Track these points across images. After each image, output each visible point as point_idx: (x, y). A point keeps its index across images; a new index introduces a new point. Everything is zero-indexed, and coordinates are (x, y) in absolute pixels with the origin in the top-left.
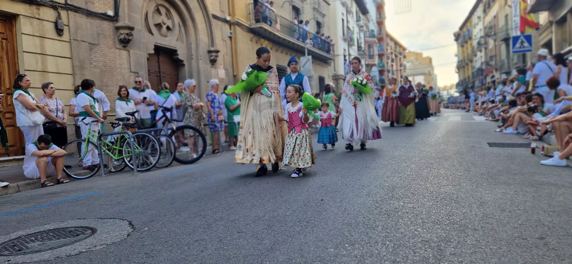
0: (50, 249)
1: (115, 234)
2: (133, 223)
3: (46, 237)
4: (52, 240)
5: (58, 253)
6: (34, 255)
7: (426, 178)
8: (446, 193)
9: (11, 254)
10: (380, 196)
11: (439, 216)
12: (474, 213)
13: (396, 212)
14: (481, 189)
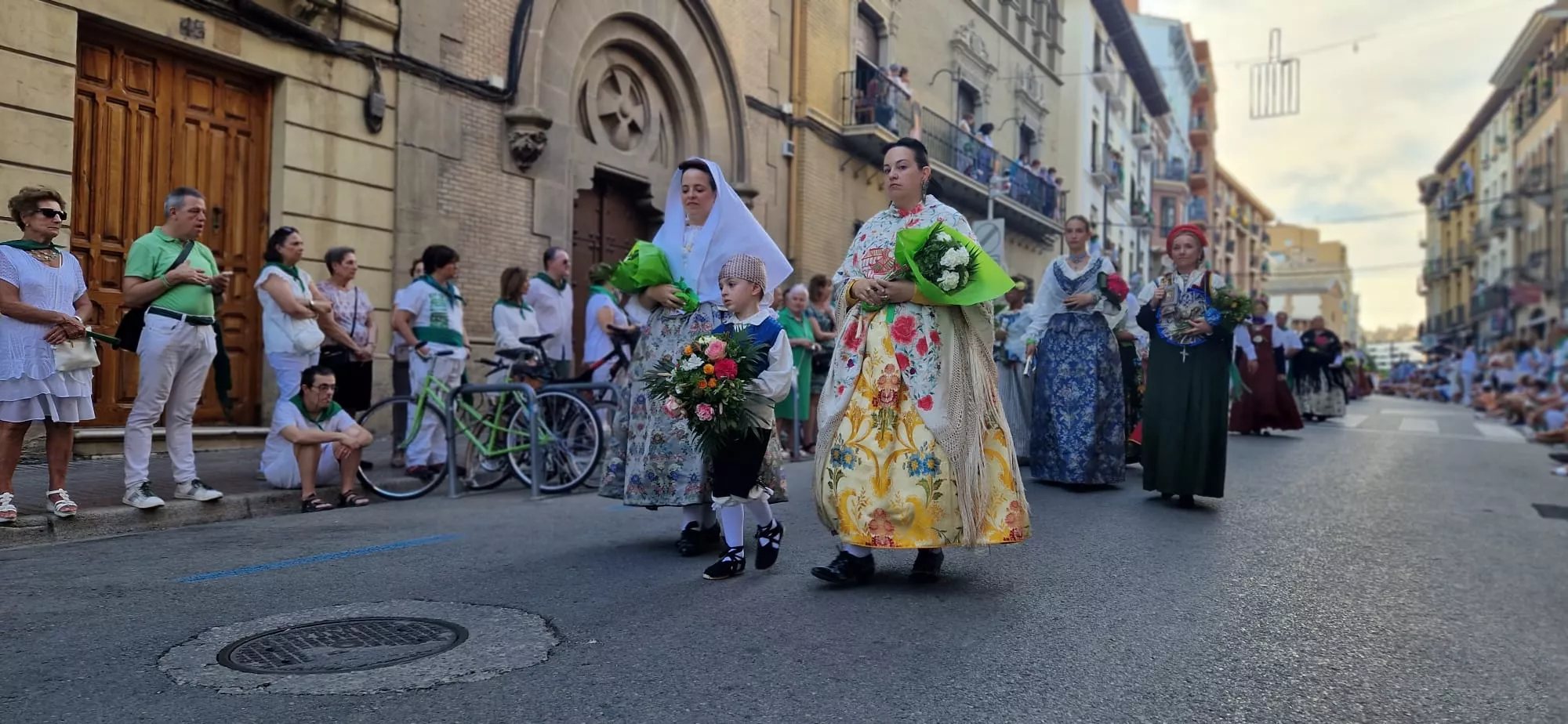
0: (360, 667)
1: (515, 646)
2: (558, 621)
3: (344, 636)
4: (361, 644)
5: (384, 679)
6: (326, 678)
7: (1356, 588)
8: (1426, 636)
9: (269, 670)
10: (1226, 625)
11: (1415, 699)
12: (1521, 702)
13: (1280, 674)
14: (1532, 637)
